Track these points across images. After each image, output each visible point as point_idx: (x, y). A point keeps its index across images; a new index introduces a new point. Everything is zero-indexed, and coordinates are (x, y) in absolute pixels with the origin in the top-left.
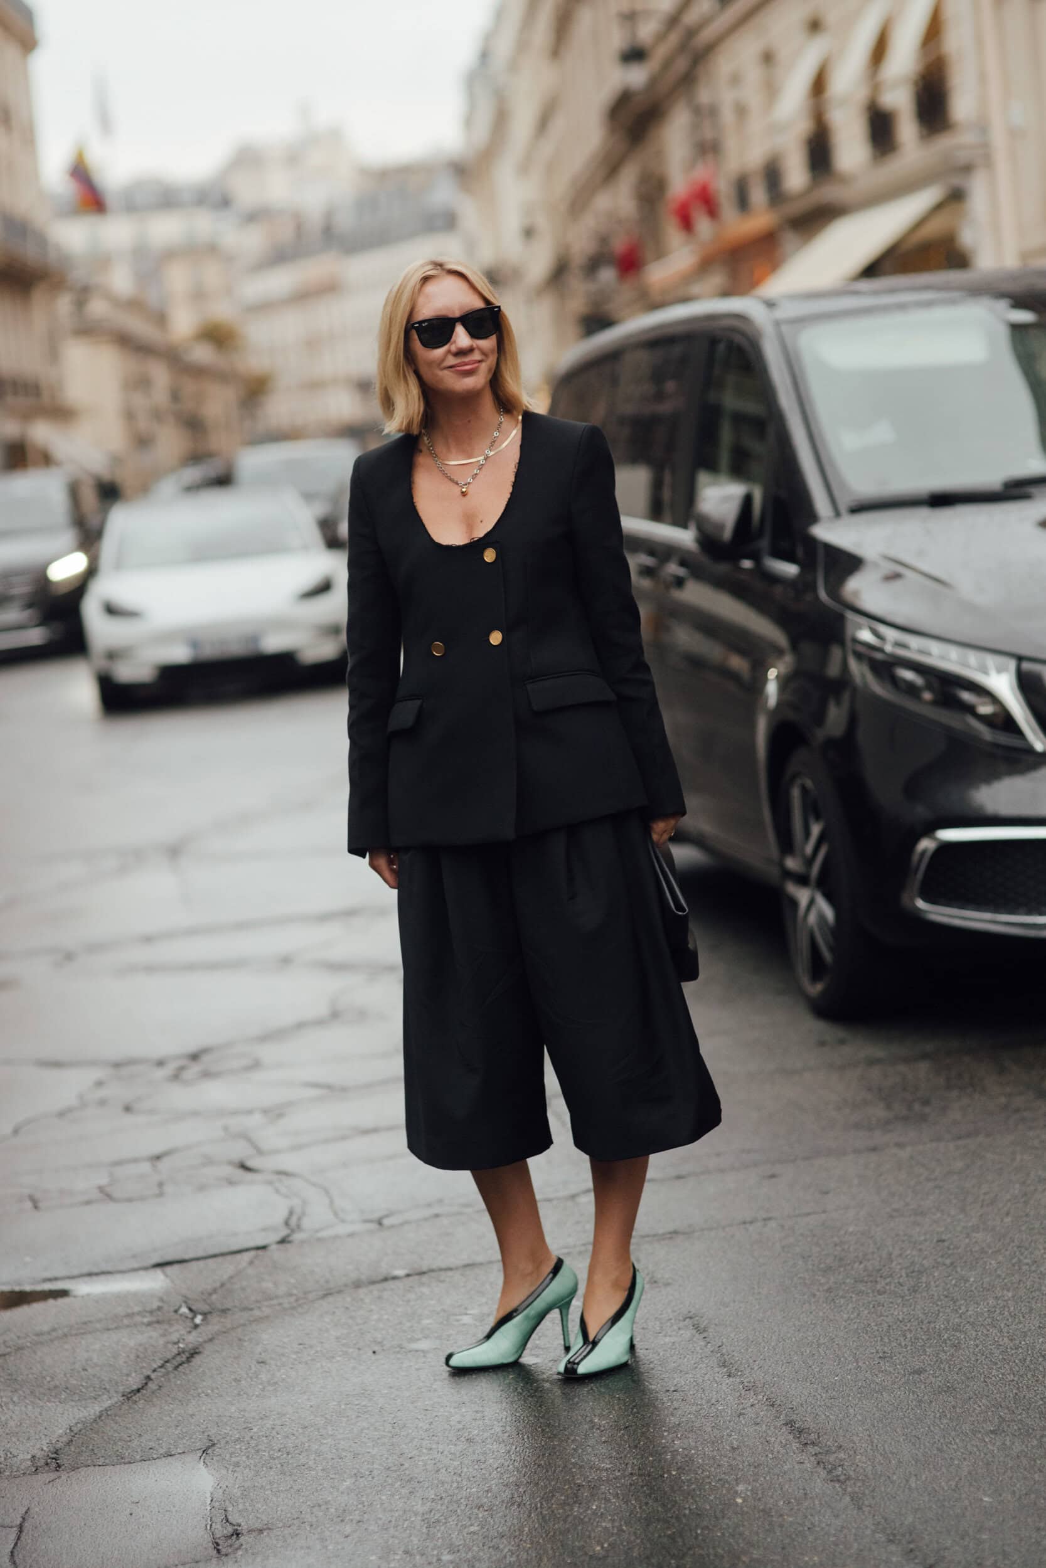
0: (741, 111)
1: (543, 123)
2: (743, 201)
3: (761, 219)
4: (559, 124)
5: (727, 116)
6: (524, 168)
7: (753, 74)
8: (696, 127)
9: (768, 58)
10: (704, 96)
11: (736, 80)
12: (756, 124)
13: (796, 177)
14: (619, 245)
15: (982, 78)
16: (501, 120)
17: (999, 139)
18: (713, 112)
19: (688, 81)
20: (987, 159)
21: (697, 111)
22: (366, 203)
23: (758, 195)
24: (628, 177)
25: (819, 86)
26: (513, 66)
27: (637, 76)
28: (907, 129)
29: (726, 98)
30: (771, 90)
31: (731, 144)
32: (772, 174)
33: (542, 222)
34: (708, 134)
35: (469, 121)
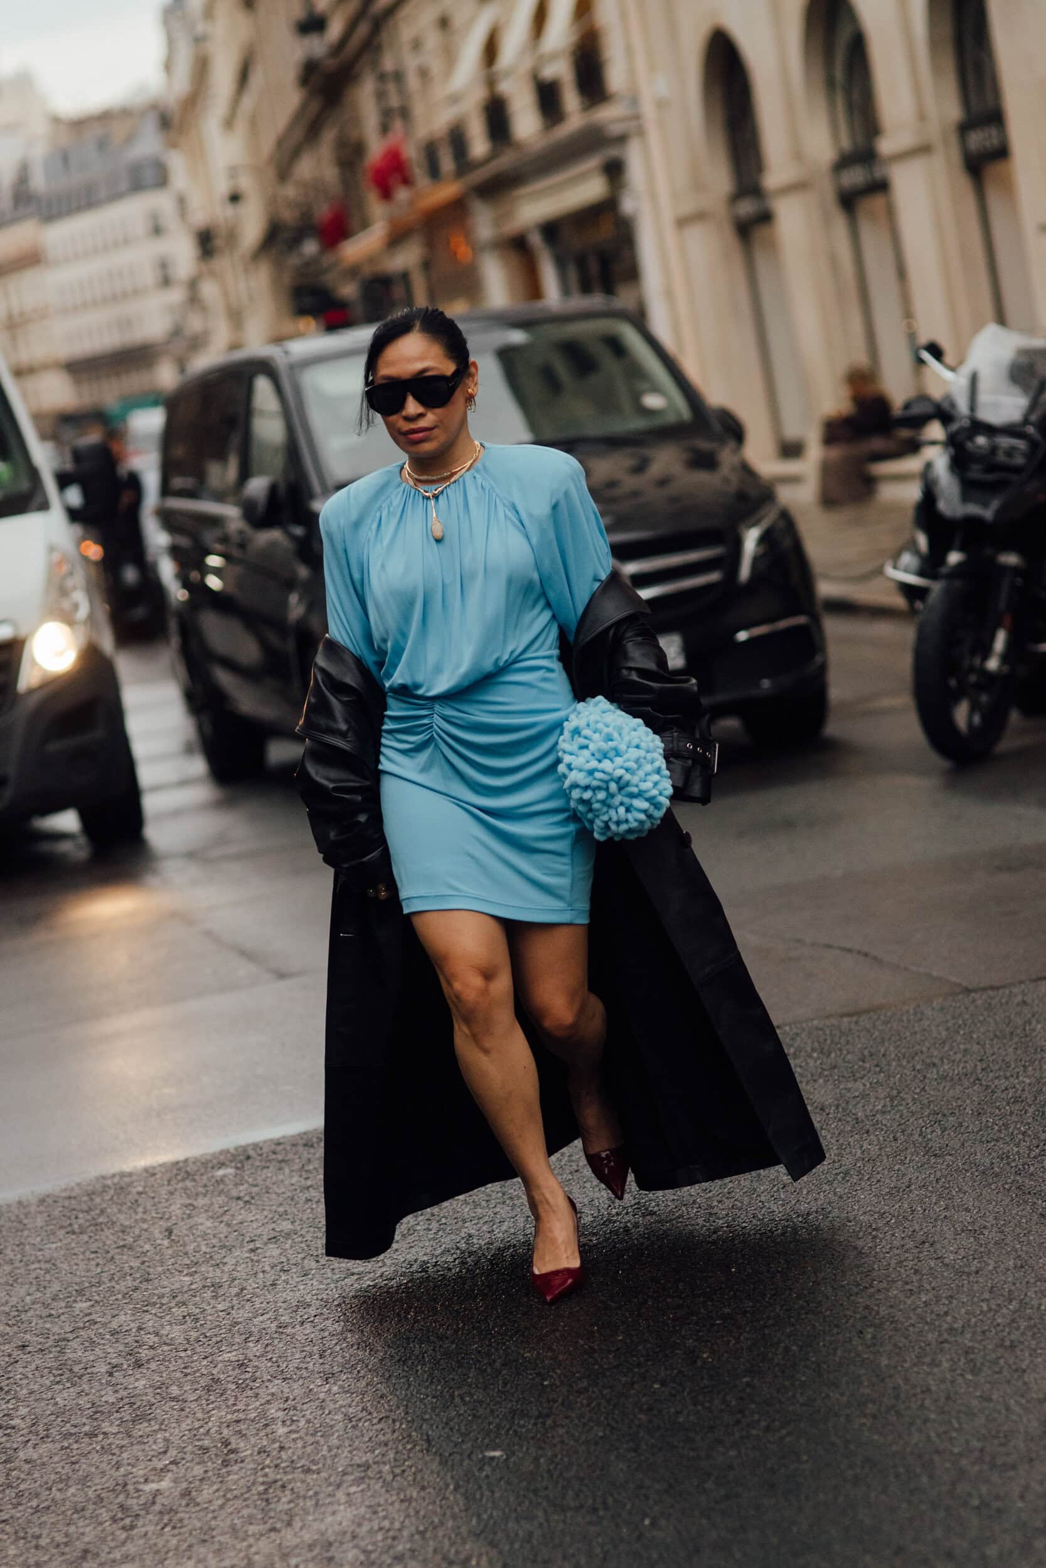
0: (424, 73)
1: (244, 76)
2: (434, 171)
3: (448, 191)
4: (257, 79)
5: (413, 82)
6: (229, 123)
7: (432, 39)
8: (381, 95)
9: (444, 23)
10: (388, 63)
11: (417, 45)
12: (440, 91)
13: (479, 145)
14: (323, 211)
15: (629, 50)
16: (202, 68)
17: (648, 110)
18: (398, 77)
19: (371, 47)
20: (641, 132)
21: (382, 77)
23: (447, 163)
24: (329, 136)
25: (491, 51)
26: (209, 12)
27: (318, 46)
28: (571, 100)
29: (411, 63)
30: (450, 56)
31: (418, 109)
32: (457, 138)
33: (246, 183)
34: (394, 101)
35: (168, 66)
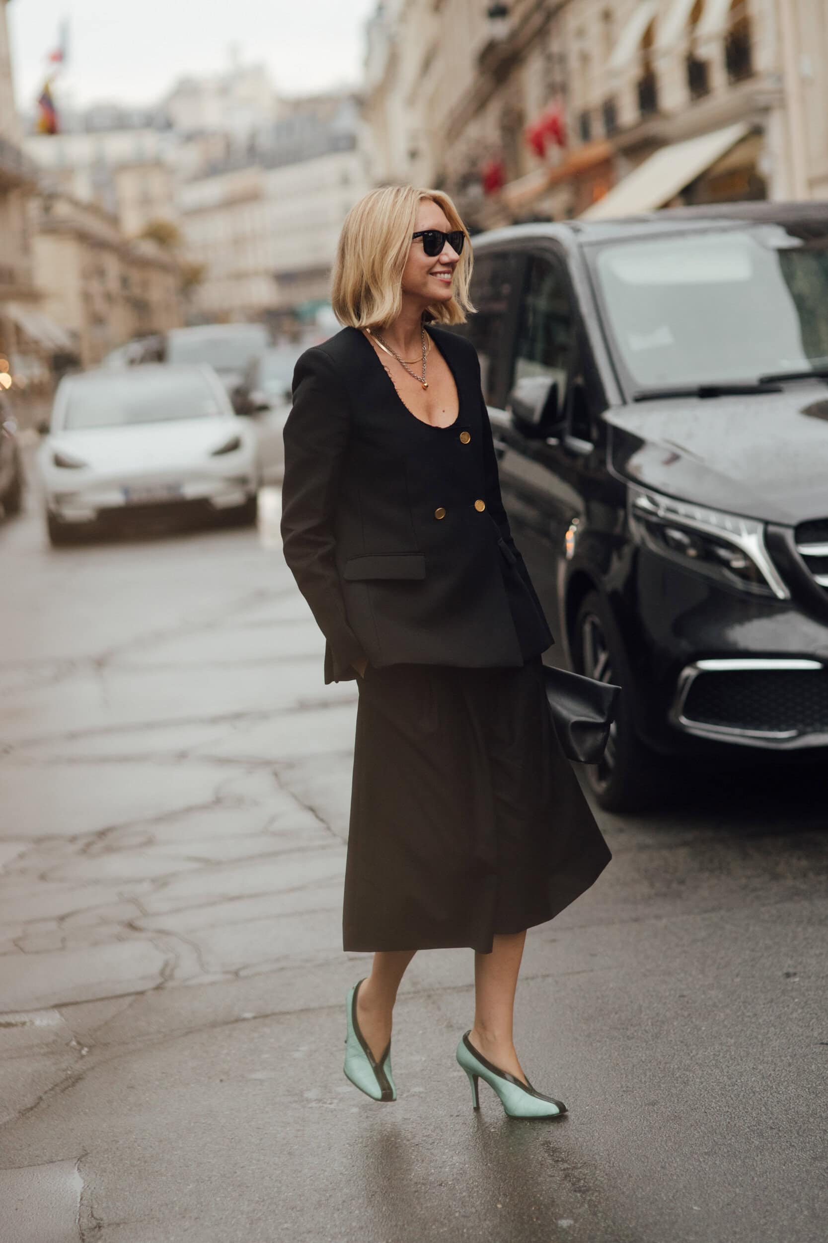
0: (585, 58)
1: (427, 64)
2: (585, 133)
3: (599, 148)
4: (439, 66)
5: (574, 63)
6: (411, 101)
7: (595, 28)
8: (548, 71)
9: (607, 16)
10: (555, 46)
11: (581, 33)
12: (597, 70)
13: (628, 113)
14: (485, 167)
15: (779, 36)
16: (393, 61)
17: (792, 85)
18: (562, 59)
19: (542, 33)
20: (783, 104)
21: (549, 58)
22: (283, 127)
23: (598, 128)
24: (494, 112)
25: (648, 39)
26: (403, 18)
27: (501, 29)
28: (718, 76)
29: (574, 48)
30: (610, 42)
31: (576, 85)
32: (609, 111)
33: (424, 146)
34: (558, 77)
35: (367, 62)
